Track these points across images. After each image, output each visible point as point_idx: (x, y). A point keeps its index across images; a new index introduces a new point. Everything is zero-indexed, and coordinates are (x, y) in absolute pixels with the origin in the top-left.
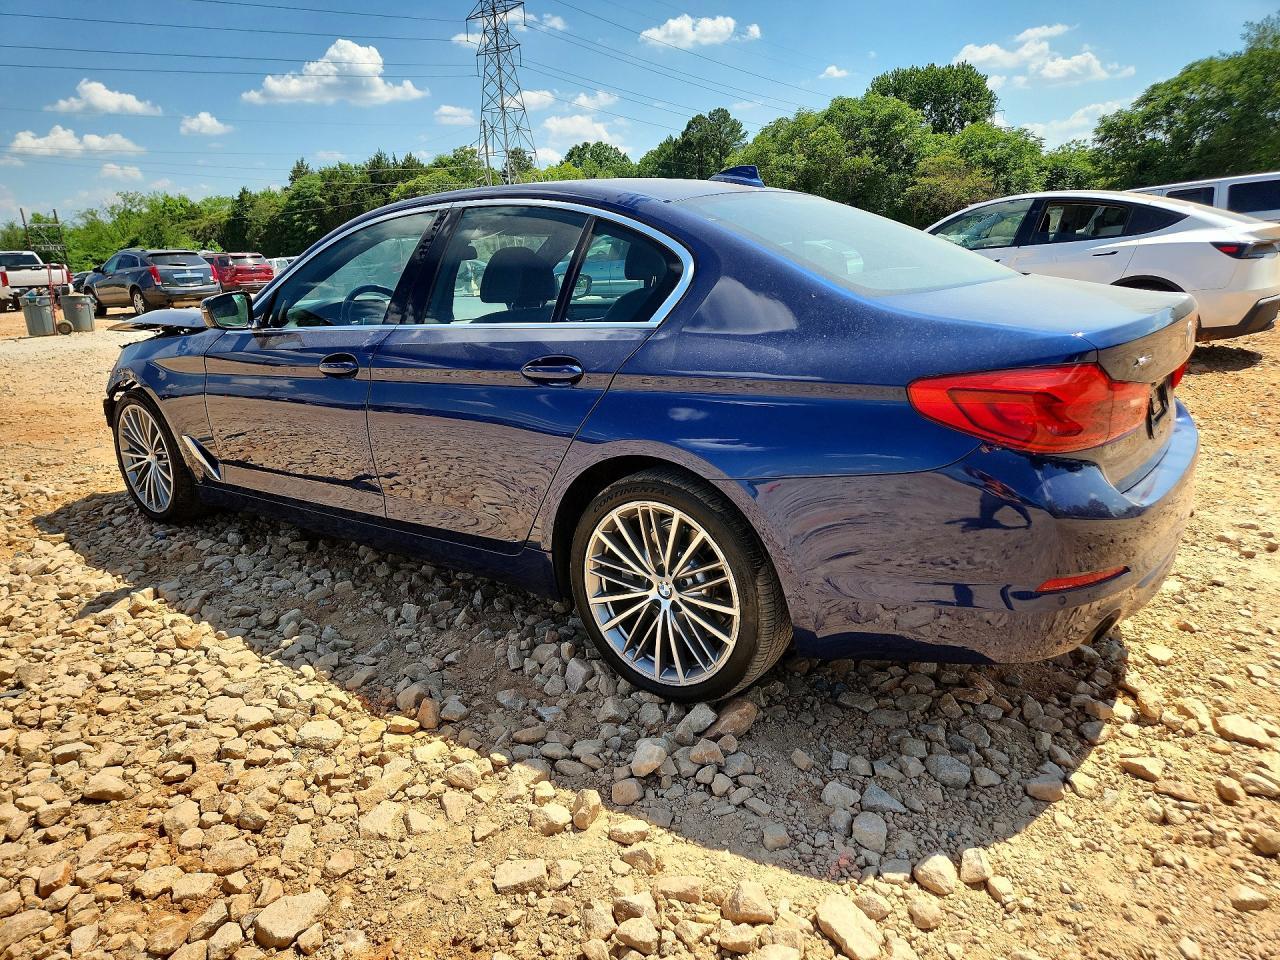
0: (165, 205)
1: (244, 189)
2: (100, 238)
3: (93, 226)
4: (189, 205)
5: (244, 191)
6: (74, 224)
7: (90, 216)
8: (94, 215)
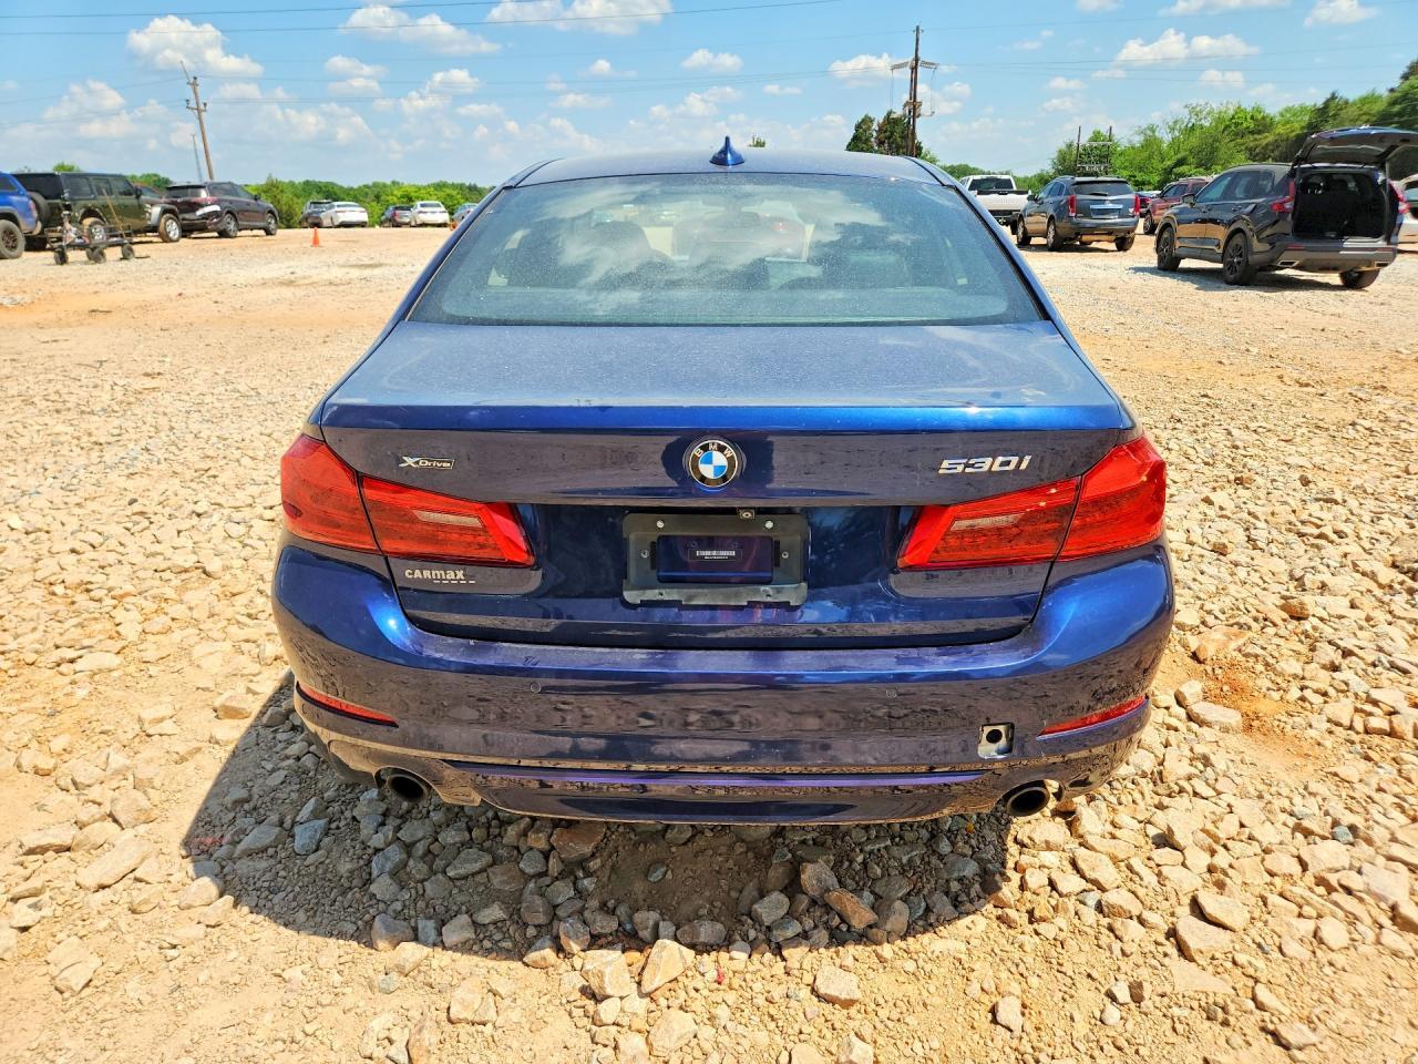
0: (1233, 118)
1: (1333, 94)
2: (1150, 157)
3: (1150, 143)
4: (1259, 117)
5: (1333, 97)
6: (1130, 141)
7: (1148, 132)
8: (1154, 132)
